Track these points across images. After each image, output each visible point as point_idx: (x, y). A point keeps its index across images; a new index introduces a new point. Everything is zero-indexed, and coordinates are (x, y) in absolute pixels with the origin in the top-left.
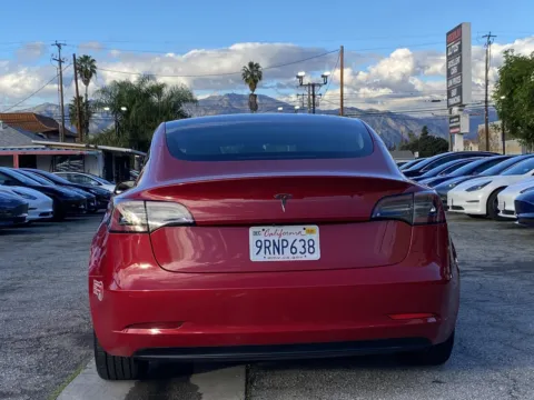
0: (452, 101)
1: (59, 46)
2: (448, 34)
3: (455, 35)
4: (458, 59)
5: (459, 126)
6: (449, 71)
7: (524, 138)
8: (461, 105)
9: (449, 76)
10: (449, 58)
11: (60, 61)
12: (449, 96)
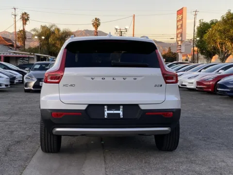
0: (178, 39)
1: (15, 9)
2: (178, 11)
3: (180, 12)
4: (181, 22)
5: (180, 50)
6: (177, 26)
7: (206, 55)
8: (182, 41)
9: (178, 29)
10: (178, 21)
11: (15, 16)
12: (177, 37)
